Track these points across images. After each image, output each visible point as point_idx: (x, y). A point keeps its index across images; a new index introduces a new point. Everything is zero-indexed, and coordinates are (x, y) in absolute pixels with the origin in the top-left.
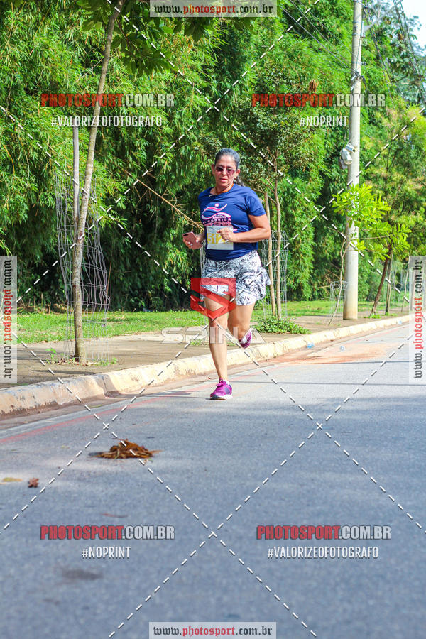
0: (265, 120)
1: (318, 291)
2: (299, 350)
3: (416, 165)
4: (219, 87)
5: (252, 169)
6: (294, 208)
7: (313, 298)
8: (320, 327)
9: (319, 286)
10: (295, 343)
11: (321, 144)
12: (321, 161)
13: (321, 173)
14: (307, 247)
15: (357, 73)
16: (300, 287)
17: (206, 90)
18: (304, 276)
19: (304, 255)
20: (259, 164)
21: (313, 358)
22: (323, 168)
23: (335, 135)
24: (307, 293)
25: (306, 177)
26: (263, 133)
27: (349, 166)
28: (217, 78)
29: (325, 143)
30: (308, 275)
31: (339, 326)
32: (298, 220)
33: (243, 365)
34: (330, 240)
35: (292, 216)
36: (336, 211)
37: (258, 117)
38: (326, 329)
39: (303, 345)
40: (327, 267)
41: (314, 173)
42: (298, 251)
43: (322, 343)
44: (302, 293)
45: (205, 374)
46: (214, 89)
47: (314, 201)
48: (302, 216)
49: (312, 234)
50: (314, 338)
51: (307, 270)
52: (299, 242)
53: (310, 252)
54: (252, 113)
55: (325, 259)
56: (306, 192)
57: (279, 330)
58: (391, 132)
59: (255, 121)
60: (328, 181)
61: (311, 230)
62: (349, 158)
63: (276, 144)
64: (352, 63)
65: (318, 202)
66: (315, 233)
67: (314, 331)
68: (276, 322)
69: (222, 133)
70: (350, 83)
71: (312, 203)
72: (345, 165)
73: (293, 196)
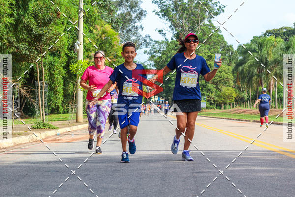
0: (37, 30)
1: (67, 109)
2: (53, 136)
3: (109, 51)
4: (17, 14)
5: (30, 52)
6: (54, 71)
7: (64, 113)
8: (64, 126)
9: (67, 107)
10: (51, 133)
11: (66, 41)
12: (66, 48)
13: (66, 54)
14: (60, 89)
15: (81, 9)
16: (58, 108)
17: (11, 15)
18: (59, 102)
19: (59, 92)
20: (34, 50)
21: (59, 140)
22: (67, 52)
23: (73, 37)
24: (61, 110)
25: (59, 56)
26: (36, 36)
27: (78, 51)
28: (16, 10)
29: (68, 41)
30: (61, 102)
31: (73, 125)
32: (56, 76)
33: (25, 143)
34: (71, 86)
35: (53, 75)
36: (71, 72)
37: (33, 28)
38: (67, 126)
39: (55, 134)
40: (70, 98)
41: (63, 54)
42: (56, 91)
43: (64, 133)
44: (59, 110)
45: (6, 148)
46: (15, 15)
47: (63, 67)
48: (58, 75)
49: (63, 83)
50: (60, 131)
51: (61, 99)
52: (56, 87)
53: (62, 91)
54: (30, 26)
55: (69, 94)
56: (59, 63)
57: (44, 127)
58: (97, 36)
59: (32, 30)
60: (70, 58)
61: (62, 81)
62: (78, 48)
63: (42, 41)
64: (79, 4)
65: (64, 68)
66: (64, 82)
67: (61, 128)
68: (42, 123)
69: (19, 36)
70: (79, 13)
71: (62, 68)
72: (76, 51)
73: (53, 65)
